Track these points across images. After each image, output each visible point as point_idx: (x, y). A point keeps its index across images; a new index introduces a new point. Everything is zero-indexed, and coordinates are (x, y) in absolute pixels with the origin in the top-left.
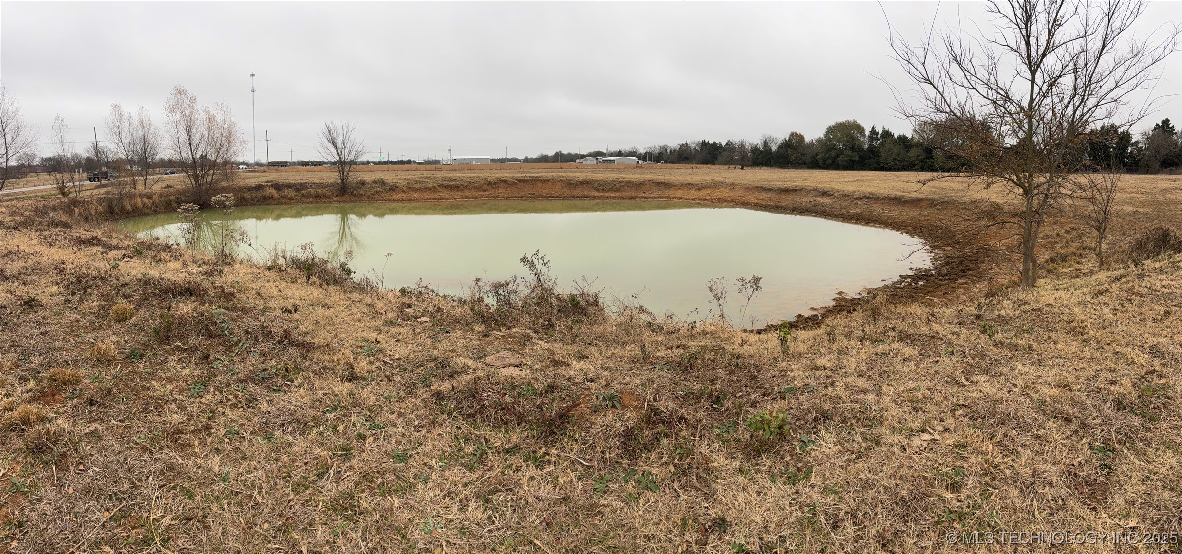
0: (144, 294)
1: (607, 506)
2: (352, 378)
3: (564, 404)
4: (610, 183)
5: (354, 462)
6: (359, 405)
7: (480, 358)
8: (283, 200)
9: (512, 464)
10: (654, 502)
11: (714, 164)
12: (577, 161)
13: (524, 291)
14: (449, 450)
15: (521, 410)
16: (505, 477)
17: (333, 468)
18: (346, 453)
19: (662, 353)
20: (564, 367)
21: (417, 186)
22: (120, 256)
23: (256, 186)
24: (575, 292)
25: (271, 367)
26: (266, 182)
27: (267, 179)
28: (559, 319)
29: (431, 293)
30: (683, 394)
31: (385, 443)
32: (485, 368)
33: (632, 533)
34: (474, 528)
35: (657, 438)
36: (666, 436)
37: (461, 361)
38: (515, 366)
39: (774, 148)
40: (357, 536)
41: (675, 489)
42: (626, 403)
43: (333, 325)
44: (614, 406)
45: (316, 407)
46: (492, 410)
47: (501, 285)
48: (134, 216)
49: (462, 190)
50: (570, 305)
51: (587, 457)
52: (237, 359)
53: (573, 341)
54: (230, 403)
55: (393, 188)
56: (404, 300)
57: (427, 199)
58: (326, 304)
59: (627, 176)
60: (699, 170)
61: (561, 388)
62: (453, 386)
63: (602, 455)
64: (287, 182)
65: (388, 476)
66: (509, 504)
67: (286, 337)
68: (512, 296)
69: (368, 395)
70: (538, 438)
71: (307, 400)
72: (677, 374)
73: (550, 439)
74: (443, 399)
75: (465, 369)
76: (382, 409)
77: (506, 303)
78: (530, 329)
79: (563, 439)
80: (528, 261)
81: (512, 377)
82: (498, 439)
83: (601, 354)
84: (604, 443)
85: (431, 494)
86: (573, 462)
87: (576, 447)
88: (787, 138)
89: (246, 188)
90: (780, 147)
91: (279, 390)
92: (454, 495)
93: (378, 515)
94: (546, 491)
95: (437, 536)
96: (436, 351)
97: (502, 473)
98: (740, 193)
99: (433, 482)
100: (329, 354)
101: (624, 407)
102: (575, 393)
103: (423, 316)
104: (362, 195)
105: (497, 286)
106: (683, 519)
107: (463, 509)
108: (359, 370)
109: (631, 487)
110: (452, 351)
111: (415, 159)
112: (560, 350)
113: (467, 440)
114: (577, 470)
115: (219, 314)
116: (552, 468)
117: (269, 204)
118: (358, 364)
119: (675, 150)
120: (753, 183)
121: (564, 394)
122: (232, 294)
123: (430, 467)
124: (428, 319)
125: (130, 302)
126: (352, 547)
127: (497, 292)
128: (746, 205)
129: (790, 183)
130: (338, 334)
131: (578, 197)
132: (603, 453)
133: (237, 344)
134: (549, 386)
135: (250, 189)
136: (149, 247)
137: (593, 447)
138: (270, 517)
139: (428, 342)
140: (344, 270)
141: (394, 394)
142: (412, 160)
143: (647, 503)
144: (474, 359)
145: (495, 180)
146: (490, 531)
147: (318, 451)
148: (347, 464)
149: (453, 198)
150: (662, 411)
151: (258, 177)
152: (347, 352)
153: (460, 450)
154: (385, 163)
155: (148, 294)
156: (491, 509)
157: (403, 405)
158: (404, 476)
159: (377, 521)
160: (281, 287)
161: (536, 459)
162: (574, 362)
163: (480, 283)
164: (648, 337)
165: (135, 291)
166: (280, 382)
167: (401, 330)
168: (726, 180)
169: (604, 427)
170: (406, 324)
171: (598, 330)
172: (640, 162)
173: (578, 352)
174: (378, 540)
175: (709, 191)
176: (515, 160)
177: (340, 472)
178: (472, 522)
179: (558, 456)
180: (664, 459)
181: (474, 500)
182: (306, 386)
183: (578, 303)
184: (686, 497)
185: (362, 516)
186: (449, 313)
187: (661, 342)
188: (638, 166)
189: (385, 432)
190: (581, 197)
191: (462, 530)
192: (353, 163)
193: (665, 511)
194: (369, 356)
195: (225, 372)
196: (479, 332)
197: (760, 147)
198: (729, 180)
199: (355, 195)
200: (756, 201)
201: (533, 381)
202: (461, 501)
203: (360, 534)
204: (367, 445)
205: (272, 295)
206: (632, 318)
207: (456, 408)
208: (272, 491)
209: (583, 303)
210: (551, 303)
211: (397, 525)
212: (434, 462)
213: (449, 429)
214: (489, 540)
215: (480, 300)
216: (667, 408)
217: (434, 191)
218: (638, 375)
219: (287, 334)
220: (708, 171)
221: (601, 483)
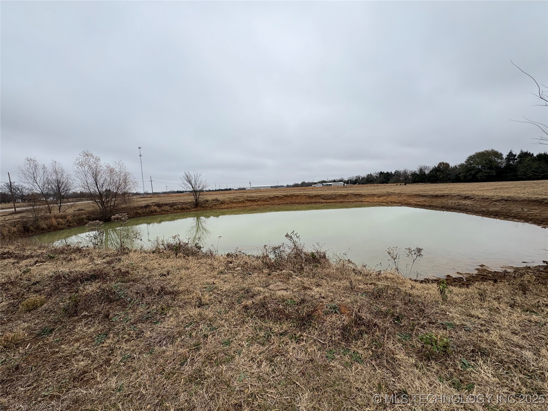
0: (55, 286)
1: (334, 367)
2: (201, 305)
3: (309, 309)
4: (330, 196)
5: (202, 351)
6: (204, 319)
7: (267, 286)
8: (163, 212)
9: (284, 341)
10: (361, 370)
11: (388, 183)
12: (313, 185)
13: (288, 251)
14: (252, 336)
15: (287, 312)
16: (281, 348)
17: (190, 358)
18: (197, 347)
19: (361, 286)
20: (309, 290)
21: (235, 201)
22: (32, 263)
23: (145, 205)
24: (314, 251)
25: (153, 310)
26: (151, 203)
27: (152, 201)
28: (306, 265)
29: (243, 254)
30: (375, 311)
31: (219, 337)
32: (269, 291)
33: (348, 384)
34: (265, 376)
35: (361, 333)
36: (366, 333)
37: (257, 289)
38: (284, 290)
39: (427, 172)
40: (203, 392)
41: (373, 365)
42: (343, 311)
43: (190, 278)
44: (336, 312)
45: (180, 326)
46: (273, 313)
47: (277, 248)
48: (49, 231)
49: (256, 202)
50: (311, 257)
51: (322, 338)
52: (130, 311)
53: (313, 277)
54: (125, 339)
55: (223, 203)
56: (228, 260)
57: (240, 207)
58: (187, 267)
59: (339, 192)
60: (379, 187)
61: (308, 301)
62: (253, 302)
63: (330, 338)
64: (164, 202)
65: (220, 354)
66: (283, 362)
67: (162, 290)
68: (282, 253)
69: (209, 313)
70: (297, 327)
71: (175, 323)
72: (371, 299)
73: (303, 327)
74: (248, 309)
75: (259, 293)
76: (216, 319)
77: (279, 257)
78: (291, 270)
79: (310, 328)
80: (289, 236)
81: (283, 296)
82: (277, 328)
83: (328, 284)
84: (331, 332)
85: (243, 360)
86: (315, 341)
87: (316, 333)
88: (436, 166)
89: (138, 207)
90: (431, 172)
91: (158, 322)
92: (254, 360)
93: (215, 377)
94: (302, 356)
95: (246, 382)
96: (244, 285)
97: (279, 346)
98: (404, 198)
99: (244, 353)
100: (188, 294)
101: (341, 313)
102: (315, 304)
103: (238, 267)
104: (207, 206)
105: (275, 249)
106: (379, 384)
107: (259, 367)
108: (204, 300)
109: (347, 358)
110: (253, 284)
111: (233, 188)
112: (307, 282)
113: (260, 329)
114: (317, 345)
115: (116, 287)
116: (304, 343)
117: (154, 215)
118: (204, 297)
119: (364, 178)
120: (413, 193)
121: (309, 304)
122: (128, 272)
123: (242, 346)
124: (240, 268)
125: (41, 295)
126: (201, 399)
127: (275, 251)
128: (409, 205)
129: (439, 192)
130: (193, 283)
131: (313, 203)
132: (331, 337)
133: (130, 302)
134: (302, 300)
135: (141, 207)
136: (62, 252)
137: (325, 333)
138: (151, 400)
139: (241, 280)
140: (197, 247)
141: (223, 310)
142: (231, 188)
143: (356, 369)
144: (264, 287)
145: (273, 196)
146: (273, 377)
147: (181, 351)
148: (198, 353)
149: (252, 206)
150: (363, 319)
151: (147, 200)
152: (198, 291)
153: (257, 335)
154: (218, 190)
155: (58, 285)
156: (273, 365)
157: (227, 315)
158: (228, 353)
159: (214, 380)
160: (160, 262)
161: (296, 338)
162: (314, 288)
163: (266, 247)
164: (353, 277)
165: (46, 286)
166: (158, 317)
167: (227, 276)
168: (395, 191)
169: (331, 323)
170: (229, 272)
171: (326, 271)
172: (345, 184)
173: (316, 282)
174: (214, 391)
175: (385, 198)
176: (283, 186)
177: (194, 359)
178: (264, 373)
179: (307, 337)
180: (366, 346)
181: (265, 361)
182: (174, 315)
183: (315, 257)
184: (380, 371)
185: (206, 380)
186: (251, 264)
187: (361, 280)
188: (344, 187)
189: (218, 331)
190: (315, 203)
191: (259, 378)
192: (201, 191)
193: (368, 377)
194: (210, 292)
195: (121, 321)
196: (266, 273)
197: (418, 172)
198: (397, 192)
199: (203, 207)
200: (415, 203)
201: (293, 297)
202: (258, 362)
203: (204, 390)
204: (209, 340)
205: (154, 267)
206: (344, 265)
207: (255, 313)
208: (153, 384)
209: (318, 257)
210: (302, 257)
211: (225, 380)
212: (244, 343)
213: (251, 324)
214: (273, 382)
215: (267, 256)
216: (367, 318)
217: (243, 203)
218: (349, 297)
219: (162, 288)
220: (384, 187)
221: (330, 354)
